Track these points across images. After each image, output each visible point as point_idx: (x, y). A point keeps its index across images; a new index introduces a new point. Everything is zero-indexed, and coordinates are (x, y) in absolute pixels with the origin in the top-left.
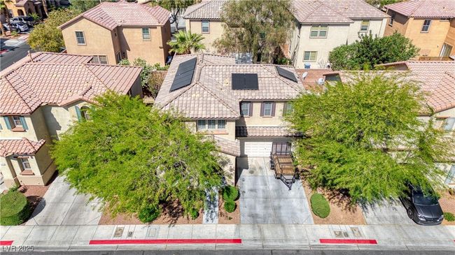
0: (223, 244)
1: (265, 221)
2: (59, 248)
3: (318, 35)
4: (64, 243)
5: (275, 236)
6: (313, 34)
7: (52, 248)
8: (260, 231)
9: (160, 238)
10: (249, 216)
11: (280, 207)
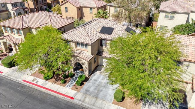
0: (66, 97)
1: (90, 95)
2: (13, 79)
3: (169, 17)
4: (16, 78)
5: (90, 102)
6: (166, 17)
7: (11, 78)
8: (85, 98)
9: (46, 87)
10: (85, 90)
11: (101, 91)
